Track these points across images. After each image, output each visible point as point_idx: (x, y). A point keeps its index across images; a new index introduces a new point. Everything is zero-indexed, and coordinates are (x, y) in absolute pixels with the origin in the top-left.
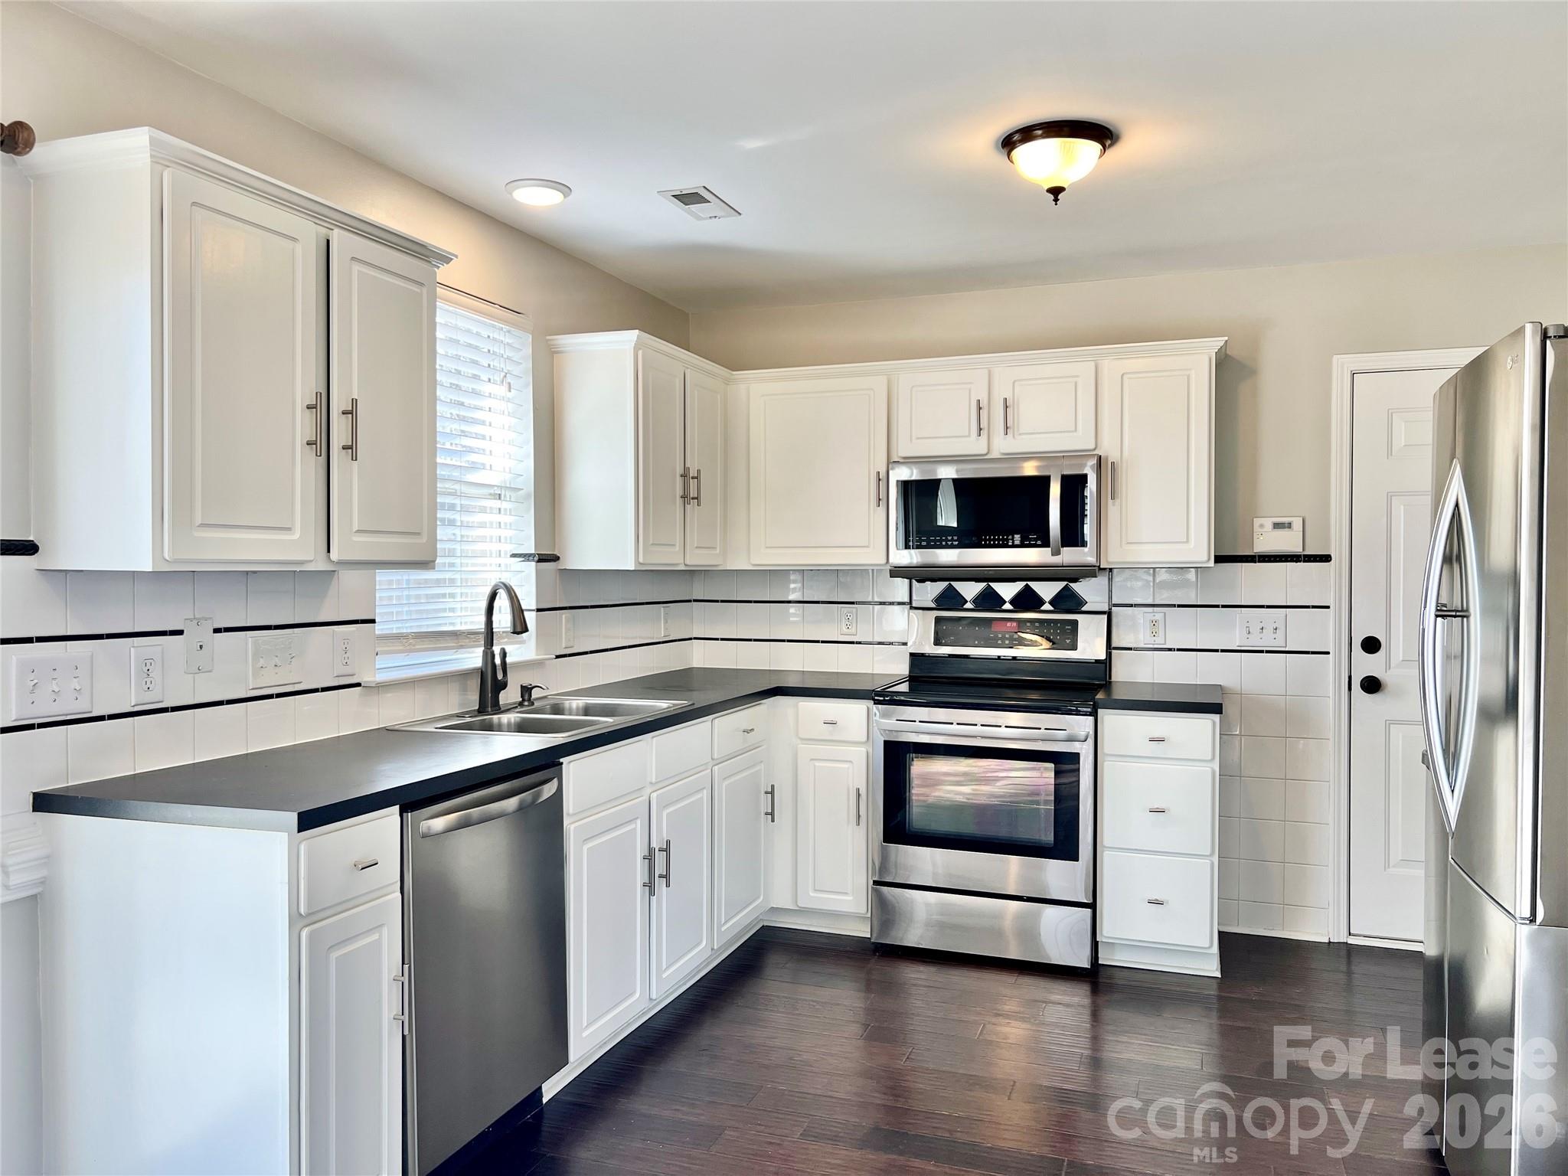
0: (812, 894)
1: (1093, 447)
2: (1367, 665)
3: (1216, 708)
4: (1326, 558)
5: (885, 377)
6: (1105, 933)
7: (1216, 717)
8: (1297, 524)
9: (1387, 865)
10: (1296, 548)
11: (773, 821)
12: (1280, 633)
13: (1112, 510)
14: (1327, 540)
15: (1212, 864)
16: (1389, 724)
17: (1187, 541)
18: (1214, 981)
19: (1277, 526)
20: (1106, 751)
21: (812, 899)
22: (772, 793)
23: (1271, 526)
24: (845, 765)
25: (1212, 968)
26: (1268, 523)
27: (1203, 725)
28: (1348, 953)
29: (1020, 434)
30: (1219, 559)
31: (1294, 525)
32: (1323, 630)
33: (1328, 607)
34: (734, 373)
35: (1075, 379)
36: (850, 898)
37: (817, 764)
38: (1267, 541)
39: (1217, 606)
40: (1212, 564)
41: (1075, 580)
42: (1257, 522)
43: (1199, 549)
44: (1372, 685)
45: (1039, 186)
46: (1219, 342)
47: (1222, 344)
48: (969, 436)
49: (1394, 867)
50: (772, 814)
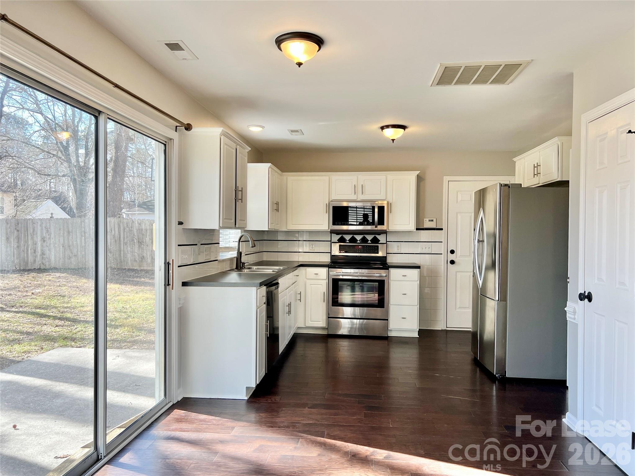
0: (310, 322)
1: (385, 199)
2: (451, 257)
3: (418, 267)
4: (442, 229)
5: (328, 177)
6: (391, 327)
7: (419, 270)
8: (435, 220)
9: (456, 309)
10: (434, 227)
11: (300, 302)
12: (430, 249)
13: (390, 215)
14: (442, 225)
15: (418, 308)
16: (456, 272)
17: (409, 224)
18: (417, 338)
19: (429, 221)
20: (391, 279)
21: (310, 324)
22: (300, 294)
23: (428, 221)
24: (321, 286)
25: (416, 335)
26: (427, 220)
27: (416, 271)
28: (446, 332)
29: (366, 194)
30: (417, 229)
31: (434, 221)
32: (441, 248)
33: (442, 242)
34: (283, 173)
35: (380, 180)
36: (321, 323)
37: (312, 285)
38: (427, 224)
39: (414, 242)
40: (415, 230)
41: (379, 234)
42: (425, 219)
43: (412, 226)
44: (452, 262)
45: (390, 139)
46: (418, 172)
47: (418, 173)
48: (352, 194)
49: (457, 309)
50: (300, 300)
